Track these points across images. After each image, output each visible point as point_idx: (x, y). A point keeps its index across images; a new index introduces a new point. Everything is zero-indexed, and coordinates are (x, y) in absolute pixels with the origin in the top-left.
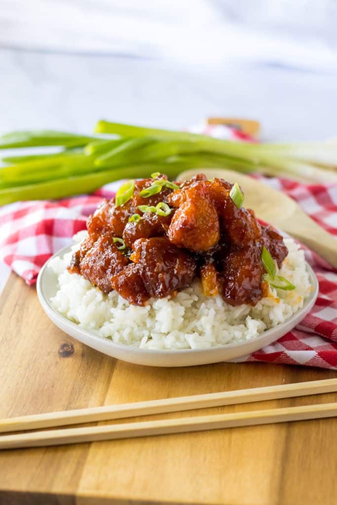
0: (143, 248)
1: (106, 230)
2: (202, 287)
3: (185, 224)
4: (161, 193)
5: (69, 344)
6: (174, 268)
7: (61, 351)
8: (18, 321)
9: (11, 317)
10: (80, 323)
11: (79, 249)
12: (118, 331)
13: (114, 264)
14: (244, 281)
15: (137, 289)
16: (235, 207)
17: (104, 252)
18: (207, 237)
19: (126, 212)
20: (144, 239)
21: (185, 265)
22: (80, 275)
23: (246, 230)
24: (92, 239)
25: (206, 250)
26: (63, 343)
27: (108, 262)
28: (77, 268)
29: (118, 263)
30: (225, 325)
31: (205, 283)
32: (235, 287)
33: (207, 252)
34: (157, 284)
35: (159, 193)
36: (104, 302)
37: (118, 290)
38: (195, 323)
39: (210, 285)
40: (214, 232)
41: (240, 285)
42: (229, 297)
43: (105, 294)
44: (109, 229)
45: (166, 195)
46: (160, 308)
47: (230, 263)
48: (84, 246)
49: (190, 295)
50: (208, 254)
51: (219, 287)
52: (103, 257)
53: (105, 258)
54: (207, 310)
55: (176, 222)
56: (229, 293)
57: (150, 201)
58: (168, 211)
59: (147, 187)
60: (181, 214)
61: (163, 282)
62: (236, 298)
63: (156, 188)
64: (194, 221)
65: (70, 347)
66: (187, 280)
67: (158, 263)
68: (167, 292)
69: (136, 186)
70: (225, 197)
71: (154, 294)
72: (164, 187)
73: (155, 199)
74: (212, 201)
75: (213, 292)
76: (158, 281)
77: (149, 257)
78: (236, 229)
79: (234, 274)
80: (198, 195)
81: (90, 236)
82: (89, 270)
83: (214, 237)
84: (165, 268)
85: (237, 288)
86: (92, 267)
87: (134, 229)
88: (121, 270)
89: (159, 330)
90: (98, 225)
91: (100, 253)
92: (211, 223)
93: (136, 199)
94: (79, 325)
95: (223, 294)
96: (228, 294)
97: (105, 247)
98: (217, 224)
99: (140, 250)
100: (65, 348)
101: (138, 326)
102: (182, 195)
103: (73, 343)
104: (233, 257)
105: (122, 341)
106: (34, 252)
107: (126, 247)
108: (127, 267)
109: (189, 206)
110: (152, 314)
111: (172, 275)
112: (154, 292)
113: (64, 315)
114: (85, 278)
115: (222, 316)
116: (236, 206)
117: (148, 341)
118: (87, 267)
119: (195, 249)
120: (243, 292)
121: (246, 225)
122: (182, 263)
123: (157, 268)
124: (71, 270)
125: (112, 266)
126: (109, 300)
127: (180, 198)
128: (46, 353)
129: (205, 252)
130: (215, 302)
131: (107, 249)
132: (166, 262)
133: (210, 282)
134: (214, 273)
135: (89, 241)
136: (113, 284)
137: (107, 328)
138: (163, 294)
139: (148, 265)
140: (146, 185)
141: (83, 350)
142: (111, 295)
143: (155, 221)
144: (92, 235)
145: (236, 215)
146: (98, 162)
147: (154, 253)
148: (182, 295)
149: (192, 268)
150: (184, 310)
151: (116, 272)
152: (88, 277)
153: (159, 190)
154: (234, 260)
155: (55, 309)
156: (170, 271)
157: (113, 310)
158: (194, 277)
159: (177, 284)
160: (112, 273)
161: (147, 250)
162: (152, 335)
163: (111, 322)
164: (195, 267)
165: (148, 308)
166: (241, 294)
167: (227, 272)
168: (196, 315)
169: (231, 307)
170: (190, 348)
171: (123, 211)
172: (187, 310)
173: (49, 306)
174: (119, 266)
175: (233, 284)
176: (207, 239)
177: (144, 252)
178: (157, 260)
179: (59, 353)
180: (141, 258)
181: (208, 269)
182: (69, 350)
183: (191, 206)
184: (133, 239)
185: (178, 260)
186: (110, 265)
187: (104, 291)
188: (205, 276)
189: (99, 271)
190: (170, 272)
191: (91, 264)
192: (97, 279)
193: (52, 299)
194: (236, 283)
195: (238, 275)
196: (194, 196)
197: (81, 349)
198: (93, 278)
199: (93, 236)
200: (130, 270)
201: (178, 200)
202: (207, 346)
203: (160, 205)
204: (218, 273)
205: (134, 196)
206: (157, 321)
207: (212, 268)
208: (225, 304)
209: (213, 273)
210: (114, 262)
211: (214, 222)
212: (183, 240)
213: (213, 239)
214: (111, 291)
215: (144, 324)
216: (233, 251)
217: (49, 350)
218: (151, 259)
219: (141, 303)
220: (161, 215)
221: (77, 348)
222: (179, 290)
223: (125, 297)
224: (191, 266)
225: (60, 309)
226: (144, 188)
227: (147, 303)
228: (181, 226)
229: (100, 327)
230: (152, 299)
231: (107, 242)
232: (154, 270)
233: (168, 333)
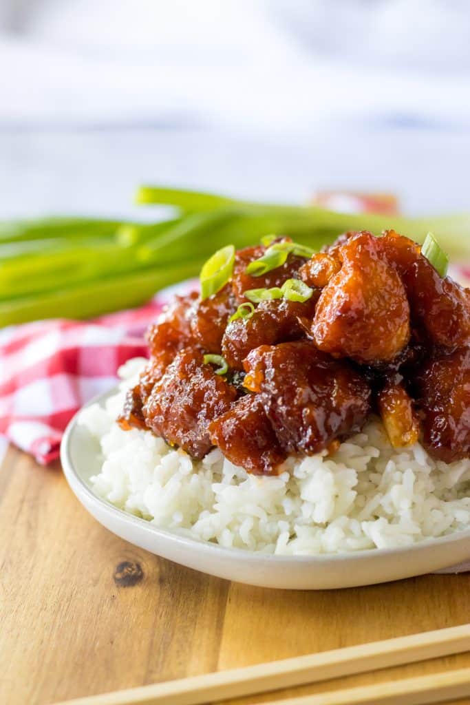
0: (267, 363)
1: (186, 346)
2: (384, 429)
3: (345, 308)
4: (286, 266)
5: (131, 562)
6: (329, 395)
7: (119, 576)
8: (31, 527)
9: (15, 522)
10: (153, 518)
11: (138, 383)
12: (228, 527)
13: (210, 399)
14: (464, 413)
15: (261, 441)
16: (436, 275)
17: (188, 380)
18: (390, 332)
19: (221, 308)
20: (266, 346)
21: (350, 389)
22: (143, 431)
23: (460, 316)
24: (162, 363)
25: (388, 359)
26: (121, 560)
27: (199, 397)
28: (137, 417)
29: (220, 397)
30: (434, 501)
31: (391, 421)
32: (449, 426)
33: (390, 362)
34: (301, 429)
35: (283, 266)
36: (195, 475)
37: (224, 448)
38: (377, 500)
39: (400, 424)
40: (402, 322)
41: (457, 422)
42: (440, 445)
43: (197, 462)
44: (192, 341)
45: (296, 269)
46: (309, 477)
47: (433, 381)
48: (147, 377)
49: (363, 447)
50: (391, 366)
51: (418, 427)
52: (188, 389)
53: (193, 390)
54: (398, 474)
55: (328, 309)
56: (439, 437)
57: (267, 282)
58: (307, 292)
59: (257, 258)
60: (334, 292)
61: (312, 422)
62: (453, 445)
63: (275, 257)
64: (363, 302)
65: (135, 567)
66: (358, 418)
67: (300, 389)
68: (322, 442)
69: (237, 258)
70: (415, 255)
71: (297, 449)
72: (290, 255)
73: (276, 276)
74: (391, 265)
75: (408, 437)
76: (302, 421)
77: (280, 378)
78: (441, 314)
79: (443, 401)
80: (365, 254)
81: (158, 358)
82: (162, 417)
83: (400, 333)
84: (314, 398)
85: (453, 426)
86: (168, 409)
87: (245, 331)
88: (225, 410)
89: (311, 517)
90: (170, 335)
91: (181, 383)
92: (395, 306)
93: (240, 281)
94: (152, 521)
95: (425, 441)
96: (437, 440)
97: (191, 371)
98: (405, 305)
99: (263, 366)
100: (125, 570)
101: (268, 514)
102: (330, 262)
103: (139, 560)
104: (438, 369)
105: (239, 544)
106: (47, 407)
107: (229, 369)
108: (237, 404)
109: (350, 275)
110: (293, 490)
111: (329, 410)
112: (295, 445)
113: (120, 506)
114: (155, 435)
115: (428, 484)
116: (436, 271)
117: (289, 542)
118: (158, 411)
119: (366, 359)
120: (464, 433)
121: (459, 306)
122: (343, 387)
123: (297, 397)
124: (125, 422)
125: (208, 405)
126: (205, 471)
127: (327, 267)
128: (91, 582)
129: (386, 363)
130: (412, 458)
131: (195, 374)
132: (315, 387)
133: (400, 418)
134: (408, 402)
135: (155, 367)
136: (214, 437)
137: (206, 522)
138: (314, 447)
139: (281, 393)
140: (256, 255)
141: (161, 571)
142: (207, 460)
143: (283, 312)
144: (159, 355)
145: (440, 289)
146: (146, 254)
147: (289, 370)
148: (348, 448)
149: (363, 395)
150: (356, 475)
151: (216, 415)
152: (160, 431)
153: (283, 260)
154: (440, 375)
155: (101, 497)
156: (322, 402)
157: (215, 487)
158: (369, 411)
159: (340, 427)
160: (209, 416)
161: (275, 365)
162: (297, 529)
163: (214, 511)
164: (370, 393)
165: (285, 477)
166: (461, 438)
167: (430, 399)
168: (377, 486)
169: (443, 466)
170: (375, 547)
171: (215, 307)
172: (360, 475)
173: (90, 492)
174: (221, 403)
175: (443, 420)
176: (388, 334)
177: (271, 371)
178: (297, 383)
179: (116, 579)
180: (264, 382)
181: (394, 395)
182: (134, 572)
183: (355, 275)
184: (244, 351)
185: (335, 381)
186: (203, 402)
187: (194, 453)
188: (389, 408)
189: (182, 417)
190: (324, 404)
191: (164, 405)
192: (180, 433)
193: (93, 479)
194: (449, 416)
195: (452, 402)
196: (358, 256)
197: (157, 570)
198: (169, 431)
199: (161, 356)
200: (244, 409)
201: (323, 272)
202: (407, 542)
203: (288, 284)
204: (413, 400)
205: (235, 276)
206: (303, 501)
207: (401, 393)
208: (432, 462)
209: (405, 401)
210: (213, 397)
211: (400, 302)
212: (342, 340)
213: (399, 337)
214: (208, 452)
215: (279, 510)
216: (438, 359)
217: (95, 575)
218: (285, 382)
219: (271, 469)
220: (294, 300)
221: (149, 568)
222: (342, 439)
223: (238, 462)
224: (361, 392)
225: (110, 496)
226: (252, 260)
227: (281, 468)
228: (339, 314)
229: (193, 523)
230: (290, 460)
231: (194, 362)
232: (293, 403)
233: (327, 524)
